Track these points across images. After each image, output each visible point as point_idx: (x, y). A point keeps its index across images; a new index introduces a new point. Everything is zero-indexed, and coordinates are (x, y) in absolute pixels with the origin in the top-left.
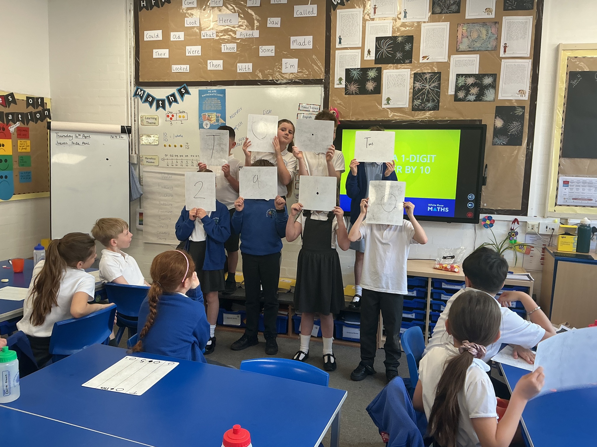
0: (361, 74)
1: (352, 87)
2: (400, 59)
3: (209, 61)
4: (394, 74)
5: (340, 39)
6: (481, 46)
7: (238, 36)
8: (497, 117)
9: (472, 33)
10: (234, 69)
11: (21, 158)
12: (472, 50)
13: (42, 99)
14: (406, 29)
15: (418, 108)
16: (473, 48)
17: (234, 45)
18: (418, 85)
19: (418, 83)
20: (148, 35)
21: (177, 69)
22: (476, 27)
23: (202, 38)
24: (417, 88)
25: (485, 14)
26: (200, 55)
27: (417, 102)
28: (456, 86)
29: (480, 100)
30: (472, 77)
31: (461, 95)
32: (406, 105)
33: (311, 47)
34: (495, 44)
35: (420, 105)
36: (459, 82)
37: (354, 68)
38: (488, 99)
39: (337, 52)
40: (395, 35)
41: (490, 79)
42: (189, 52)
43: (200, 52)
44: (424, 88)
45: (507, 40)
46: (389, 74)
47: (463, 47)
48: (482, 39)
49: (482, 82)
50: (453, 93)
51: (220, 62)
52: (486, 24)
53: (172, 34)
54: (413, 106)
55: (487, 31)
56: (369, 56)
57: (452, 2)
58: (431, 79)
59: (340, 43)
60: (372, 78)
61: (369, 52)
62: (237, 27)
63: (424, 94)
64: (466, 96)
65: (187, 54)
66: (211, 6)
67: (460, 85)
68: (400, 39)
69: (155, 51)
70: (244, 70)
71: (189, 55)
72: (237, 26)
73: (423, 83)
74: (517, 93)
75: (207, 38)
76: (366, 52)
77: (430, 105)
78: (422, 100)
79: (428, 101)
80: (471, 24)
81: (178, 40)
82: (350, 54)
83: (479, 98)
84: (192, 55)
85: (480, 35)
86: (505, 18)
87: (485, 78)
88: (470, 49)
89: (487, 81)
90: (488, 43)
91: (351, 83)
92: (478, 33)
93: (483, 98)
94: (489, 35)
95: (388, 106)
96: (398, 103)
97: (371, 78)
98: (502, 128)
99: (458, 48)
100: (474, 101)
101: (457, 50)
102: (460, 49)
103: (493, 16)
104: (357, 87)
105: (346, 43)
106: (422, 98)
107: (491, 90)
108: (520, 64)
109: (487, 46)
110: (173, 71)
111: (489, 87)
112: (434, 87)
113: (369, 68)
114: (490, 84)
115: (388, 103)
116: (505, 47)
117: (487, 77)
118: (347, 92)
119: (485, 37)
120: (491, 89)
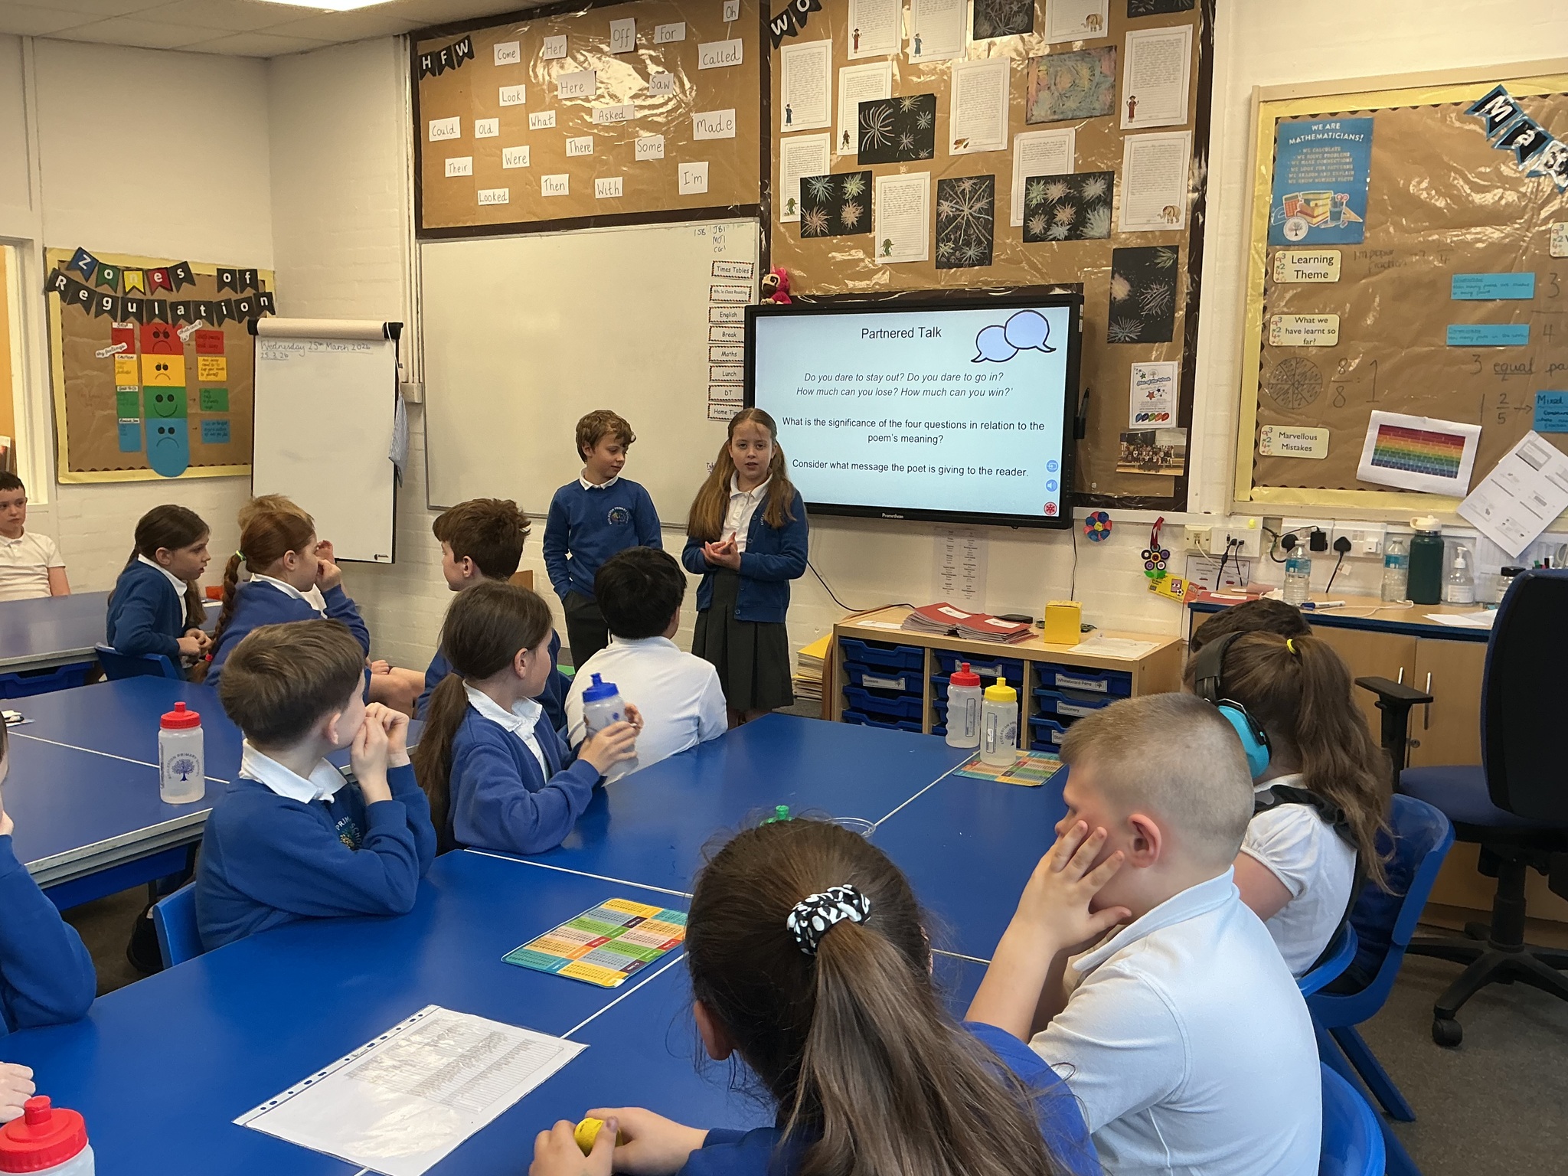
0: (833, 188)
1: (815, 219)
2: (909, 150)
3: (544, 178)
4: (898, 184)
5: (789, 111)
6: (1078, 108)
7: (594, 120)
8: (1117, 276)
9: (1058, 78)
10: (589, 191)
11: (207, 394)
12: (1061, 117)
13: (254, 273)
14: (919, 80)
15: (948, 260)
16: (1062, 113)
17: (589, 140)
18: (946, 208)
19: (948, 203)
20: (436, 129)
21: (487, 198)
22: (1067, 63)
23: (531, 128)
24: (943, 216)
25: (1086, 29)
26: (528, 165)
27: (946, 248)
28: (1026, 205)
29: (1079, 237)
30: (1059, 181)
31: (1037, 226)
32: (922, 256)
33: (732, 134)
34: (1109, 99)
35: (953, 254)
36: (1031, 196)
37: (818, 175)
38: (1095, 233)
39: (783, 141)
40: (897, 95)
41: (1098, 184)
42: (509, 161)
43: (527, 159)
44: (959, 215)
45: (1136, 87)
46: (887, 185)
47: (1040, 112)
48: (1080, 89)
49: (1080, 192)
50: (1021, 223)
51: (564, 178)
52: (1089, 54)
53: (478, 123)
54: (937, 257)
55: (1092, 69)
56: (846, 147)
57: (1015, 9)
58: (974, 191)
59: (789, 120)
60: (854, 196)
61: (846, 137)
62: (594, 100)
63: (958, 228)
64: (1047, 229)
65: (505, 166)
66: (545, 58)
67: (1034, 202)
68: (907, 103)
69: (448, 161)
70: (608, 192)
71: (509, 166)
72: (593, 97)
73: (956, 203)
74: (1159, 215)
75: (540, 127)
76: (840, 139)
77: (972, 252)
78: (956, 242)
79: (968, 244)
80: (1055, 57)
81: (487, 135)
82: (809, 144)
83: (1075, 232)
84: (513, 166)
85: (1077, 81)
86: (1131, 35)
87: (1088, 182)
88: (1056, 117)
89: (1093, 189)
90: (1095, 98)
91: (811, 210)
92: (1072, 76)
93: (1085, 230)
94: (1097, 78)
95: (887, 260)
96: (908, 252)
97: (851, 197)
98: (1126, 300)
99: (1029, 116)
100: (1067, 238)
101: (1027, 121)
102: (1033, 118)
103: (1103, 32)
104: (826, 220)
105: (800, 121)
106: (955, 238)
107: (1101, 211)
108: (1166, 142)
109: (1092, 107)
110: (480, 204)
111: (1098, 204)
112: (980, 212)
113: (847, 175)
114: (1099, 197)
115: (888, 253)
116: (1132, 105)
117: (1092, 181)
118: (806, 232)
119: (1086, 84)
120: (1101, 209)
